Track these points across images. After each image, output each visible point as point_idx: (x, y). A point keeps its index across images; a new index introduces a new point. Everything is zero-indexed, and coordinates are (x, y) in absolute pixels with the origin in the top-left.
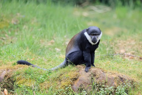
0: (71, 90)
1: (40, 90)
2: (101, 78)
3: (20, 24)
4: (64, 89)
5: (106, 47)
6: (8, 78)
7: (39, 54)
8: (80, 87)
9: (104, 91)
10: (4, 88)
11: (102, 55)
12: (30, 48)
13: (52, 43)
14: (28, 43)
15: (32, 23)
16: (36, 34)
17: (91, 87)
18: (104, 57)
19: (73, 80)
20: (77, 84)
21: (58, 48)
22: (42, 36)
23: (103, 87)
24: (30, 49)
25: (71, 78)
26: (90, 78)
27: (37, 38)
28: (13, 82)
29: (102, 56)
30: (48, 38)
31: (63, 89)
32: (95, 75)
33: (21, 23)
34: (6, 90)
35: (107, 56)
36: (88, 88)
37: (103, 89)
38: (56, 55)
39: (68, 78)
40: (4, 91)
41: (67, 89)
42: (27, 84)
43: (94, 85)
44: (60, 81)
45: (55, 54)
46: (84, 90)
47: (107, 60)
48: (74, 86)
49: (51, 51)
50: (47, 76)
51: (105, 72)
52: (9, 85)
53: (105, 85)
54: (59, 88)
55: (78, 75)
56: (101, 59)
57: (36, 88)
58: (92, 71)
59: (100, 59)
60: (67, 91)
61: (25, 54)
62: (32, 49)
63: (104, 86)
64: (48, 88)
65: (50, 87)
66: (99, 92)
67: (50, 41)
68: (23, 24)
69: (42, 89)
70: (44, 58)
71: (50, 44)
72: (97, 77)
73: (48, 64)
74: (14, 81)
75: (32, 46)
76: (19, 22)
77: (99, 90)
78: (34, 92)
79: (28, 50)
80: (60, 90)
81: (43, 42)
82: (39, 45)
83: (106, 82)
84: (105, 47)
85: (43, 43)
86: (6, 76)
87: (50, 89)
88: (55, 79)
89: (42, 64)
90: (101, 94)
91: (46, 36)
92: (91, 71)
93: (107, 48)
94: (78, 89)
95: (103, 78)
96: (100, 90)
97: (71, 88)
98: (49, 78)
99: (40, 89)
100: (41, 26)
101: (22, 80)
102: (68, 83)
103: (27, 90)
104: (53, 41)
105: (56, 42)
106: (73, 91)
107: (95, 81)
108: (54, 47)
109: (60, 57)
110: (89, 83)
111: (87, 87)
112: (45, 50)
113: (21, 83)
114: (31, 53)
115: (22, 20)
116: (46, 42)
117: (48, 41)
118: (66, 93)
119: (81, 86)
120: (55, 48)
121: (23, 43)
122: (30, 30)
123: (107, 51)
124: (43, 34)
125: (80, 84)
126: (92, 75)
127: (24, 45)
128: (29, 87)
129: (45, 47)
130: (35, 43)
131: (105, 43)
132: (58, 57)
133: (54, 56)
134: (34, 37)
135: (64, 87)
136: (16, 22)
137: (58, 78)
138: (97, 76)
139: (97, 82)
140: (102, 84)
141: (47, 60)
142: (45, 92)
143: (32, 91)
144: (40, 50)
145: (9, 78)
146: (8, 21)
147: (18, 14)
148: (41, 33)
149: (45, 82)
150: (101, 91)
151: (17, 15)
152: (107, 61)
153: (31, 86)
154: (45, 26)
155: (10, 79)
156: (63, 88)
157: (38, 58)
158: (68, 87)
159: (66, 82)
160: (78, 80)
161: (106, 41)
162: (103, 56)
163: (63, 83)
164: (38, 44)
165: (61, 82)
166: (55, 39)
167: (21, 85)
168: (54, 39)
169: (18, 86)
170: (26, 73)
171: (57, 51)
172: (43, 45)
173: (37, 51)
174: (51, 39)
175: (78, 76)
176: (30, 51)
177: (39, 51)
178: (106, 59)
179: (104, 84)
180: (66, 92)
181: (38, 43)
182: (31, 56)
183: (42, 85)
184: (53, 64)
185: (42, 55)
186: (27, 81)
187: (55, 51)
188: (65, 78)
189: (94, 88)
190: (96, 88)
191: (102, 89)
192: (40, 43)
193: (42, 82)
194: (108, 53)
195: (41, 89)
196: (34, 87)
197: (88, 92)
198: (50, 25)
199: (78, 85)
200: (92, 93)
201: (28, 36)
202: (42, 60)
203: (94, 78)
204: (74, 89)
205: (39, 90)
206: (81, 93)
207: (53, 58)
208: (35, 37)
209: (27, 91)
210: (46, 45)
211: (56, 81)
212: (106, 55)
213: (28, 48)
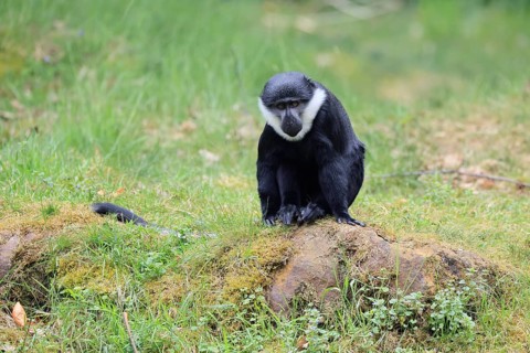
0: (263, 305)
1: (149, 308)
2: (374, 263)
3: (66, 60)
4: (238, 304)
5: (391, 144)
6: (25, 263)
7: (142, 174)
8: (296, 294)
9: (385, 308)
10: (12, 300)
11: (374, 175)
12: (107, 151)
13: (187, 132)
14: (97, 133)
15: (111, 58)
16: (126, 98)
17: (338, 293)
18: (383, 181)
19: (272, 270)
20: (283, 285)
21: (209, 150)
22: (149, 107)
23: (385, 296)
24: (108, 156)
25: (262, 260)
26: (332, 262)
27: (133, 114)
28: (46, 278)
29: (376, 181)
30: (172, 114)
31: (231, 303)
32: (351, 251)
33: (72, 58)
34: (18, 308)
35: (393, 180)
36: (327, 296)
37: (383, 301)
38: (205, 177)
39: (250, 262)
40: (11, 310)
41: (246, 302)
42: (99, 285)
43: (349, 288)
44: (223, 271)
45: (200, 174)
46: (312, 308)
47: (396, 194)
48: (273, 293)
49: (184, 161)
50: (173, 256)
51: (388, 238)
52: (33, 290)
53: (391, 286)
54: (220, 298)
55: (289, 249)
56: (373, 192)
57: (132, 299)
58: (342, 236)
59: (367, 192)
60: (249, 310)
61: (87, 172)
62: (115, 155)
63: (386, 290)
64: (178, 299)
65: (183, 295)
66: (367, 313)
67: (180, 123)
68: (79, 63)
69: (153, 305)
70: (158, 188)
71: (178, 136)
72: (360, 256)
73: (176, 209)
74: (51, 275)
75: (112, 145)
76: (61, 55)
77: (366, 307)
78: (125, 314)
79: (98, 158)
80: (220, 306)
81: (152, 128)
82: (139, 140)
83: (395, 276)
84: (387, 145)
85: (155, 132)
86: (18, 256)
87: (185, 303)
88: (201, 267)
89: (153, 209)
90: (374, 320)
91: (165, 107)
92: (337, 235)
93: (393, 148)
94: (291, 304)
95: (381, 262)
96: (370, 305)
97: (262, 298)
98: (179, 261)
99: (148, 302)
100: (146, 70)
101: (81, 270)
102: (251, 279)
103: (97, 308)
104: (190, 124)
105: (201, 128)
106: (271, 311)
107: (353, 274)
108: (197, 148)
109: (220, 182)
110: (330, 280)
111: (321, 295)
112: (162, 158)
113: (76, 280)
114: (109, 169)
115: (75, 47)
116: (164, 127)
117: (171, 125)
118: (244, 316)
119: (298, 291)
120: (201, 152)
121: (80, 131)
122: (104, 84)
123: (394, 161)
124: (152, 101)
125: (295, 285)
126: (341, 251)
127: (84, 140)
128: (105, 297)
129: (164, 145)
130: (123, 132)
131: (387, 129)
132: (211, 184)
133: (198, 178)
134: (120, 112)
135: (237, 294)
136: (52, 52)
137: (213, 260)
138: (361, 252)
139: (358, 277)
140: (379, 284)
141: (172, 194)
142: (165, 313)
143: (118, 312)
144: (144, 156)
145: (32, 263)
146: (23, 52)
147: (60, 25)
148: (146, 97)
149: (164, 279)
150: (374, 310)
151: (53, 28)
152: (396, 197)
153: (114, 293)
154: (157, 70)
155: (35, 266)
156: (232, 299)
157: (135, 186)
158: (252, 296)
159: (243, 278)
160: (290, 268)
161: (391, 123)
162: (379, 179)
163: (233, 280)
164: (137, 137)
165: (227, 278)
166: (199, 115)
167: (77, 288)
168: (194, 118)
169: (65, 294)
170: (94, 245)
171: (208, 161)
172: (154, 141)
173: (132, 161)
174: (183, 117)
175: (290, 255)
176: (108, 164)
177: (139, 163)
178: (391, 190)
179: (386, 282)
180: (245, 312)
181: (137, 132)
182: (110, 180)
183: (156, 288)
184: (193, 210)
185: (153, 177)
186: (97, 273)
187: (200, 163)
188: (242, 260)
189: (349, 297)
190: (357, 299)
191: (378, 302)
192: (142, 134)
193: (155, 278)
194: (399, 170)
195: (152, 302)
196: (126, 296)
197: (327, 314)
198: (180, 67)
199: (289, 286)
200: (342, 318)
201: (96, 107)
202: (153, 195)
203: (348, 262)
204: (274, 303)
205: (143, 308)
206: (301, 319)
207: (192, 189)
208: (123, 108)
209: (98, 313)
210: (164, 140)
211: (207, 272)
212: (392, 176)
213: (97, 152)
